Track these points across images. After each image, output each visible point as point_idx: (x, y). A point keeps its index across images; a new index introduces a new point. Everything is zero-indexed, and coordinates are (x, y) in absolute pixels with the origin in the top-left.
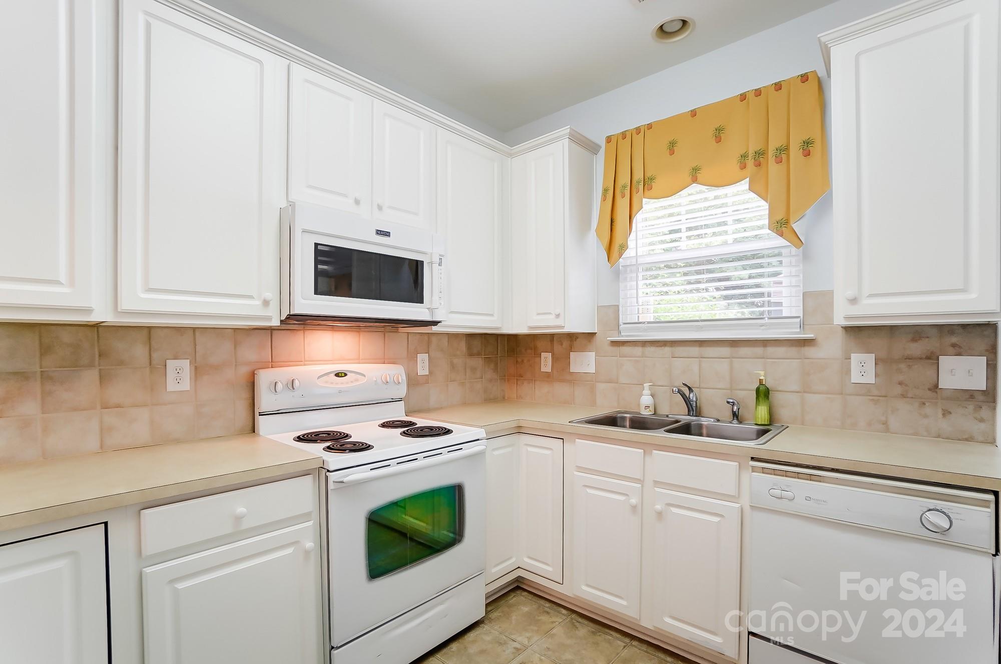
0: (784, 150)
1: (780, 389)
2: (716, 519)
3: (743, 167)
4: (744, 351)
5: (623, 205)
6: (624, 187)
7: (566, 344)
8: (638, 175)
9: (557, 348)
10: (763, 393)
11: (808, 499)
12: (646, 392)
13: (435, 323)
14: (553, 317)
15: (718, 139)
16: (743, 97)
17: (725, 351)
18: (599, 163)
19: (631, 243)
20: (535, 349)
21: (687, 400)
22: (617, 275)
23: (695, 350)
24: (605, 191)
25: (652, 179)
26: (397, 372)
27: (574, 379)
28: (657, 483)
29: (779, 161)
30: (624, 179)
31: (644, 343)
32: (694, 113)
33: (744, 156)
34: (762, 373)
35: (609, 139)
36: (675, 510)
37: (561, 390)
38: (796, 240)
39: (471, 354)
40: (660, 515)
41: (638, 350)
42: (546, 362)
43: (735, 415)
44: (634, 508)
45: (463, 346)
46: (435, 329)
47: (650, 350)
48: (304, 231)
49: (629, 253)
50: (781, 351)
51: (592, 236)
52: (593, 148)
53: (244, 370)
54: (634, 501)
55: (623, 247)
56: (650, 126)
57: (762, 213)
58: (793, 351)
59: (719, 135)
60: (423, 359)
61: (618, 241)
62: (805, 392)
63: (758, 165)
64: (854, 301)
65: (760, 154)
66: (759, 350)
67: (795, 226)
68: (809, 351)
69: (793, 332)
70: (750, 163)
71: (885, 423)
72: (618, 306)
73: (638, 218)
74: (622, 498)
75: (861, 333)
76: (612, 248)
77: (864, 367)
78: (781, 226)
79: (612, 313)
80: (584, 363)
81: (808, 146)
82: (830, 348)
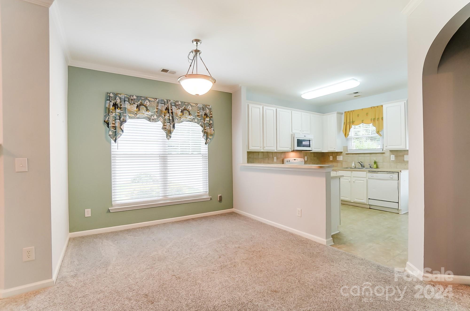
0: (378, 119)
1: (379, 162)
2: (363, 181)
3: (371, 121)
4: (372, 155)
5: (348, 126)
6: (348, 123)
7: (336, 154)
8: (351, 121)
9: (334, 155)
10: (375, 163)
11: (376, 176)
12: (353, 163)
14: (334, 149)
15: (367, 115)
16: (371, 108)
17: (369, 155)
18: (343, 117)
19: (350, 133)
20: (328, 155)
21: (361, 165)
22: (347, 140)
23: (363, 155)
24: (344, 123)
25: (354, 121)
26: (302, 159)
27: (337, 162)
28: (353, 177)
29: (377, 121)
30: (348, 121)
31: (353, 154)
32: (362, 109)
33: (372, 119)
34: (375, 159)
35: (345, 112)
36: (357, 181)
37: (335, 164)
38: (381, 135)
39: (314, 157)
40: (354, 181)
42: (331, 158)
43: (370, 167)
44: (350, 181)
45: (313, 155)
46: (311, 151)
48: (296, 137)
49: (350, 135)
50: (379, 155)
51: (342, 132)
52: (342, 114)
53: (282, 159)
54: (349, 180)
55: (348, 135)
56: (354, 111)
57: (375, 129)
58: (381, 155)
59: (367, 114)
60: (306, 157)
61: (347, 133)
62: (383, 162)
64: (386, 146)
65: (374, 119)
66: (375, 155)
67: (380, 133)
68: (383, 155)
69: (381, 151)
70: (373, 120)
71: (396, 167)
72: (347, 146)
73: (352, 129)
74: (348, 180)
75: (392, 151)
76: (346, 135)
77: (393, 157)
78: (378, 132)
79: (346, 148)
80: (340, 158)
81: (382, 119)
82: (388, 154)
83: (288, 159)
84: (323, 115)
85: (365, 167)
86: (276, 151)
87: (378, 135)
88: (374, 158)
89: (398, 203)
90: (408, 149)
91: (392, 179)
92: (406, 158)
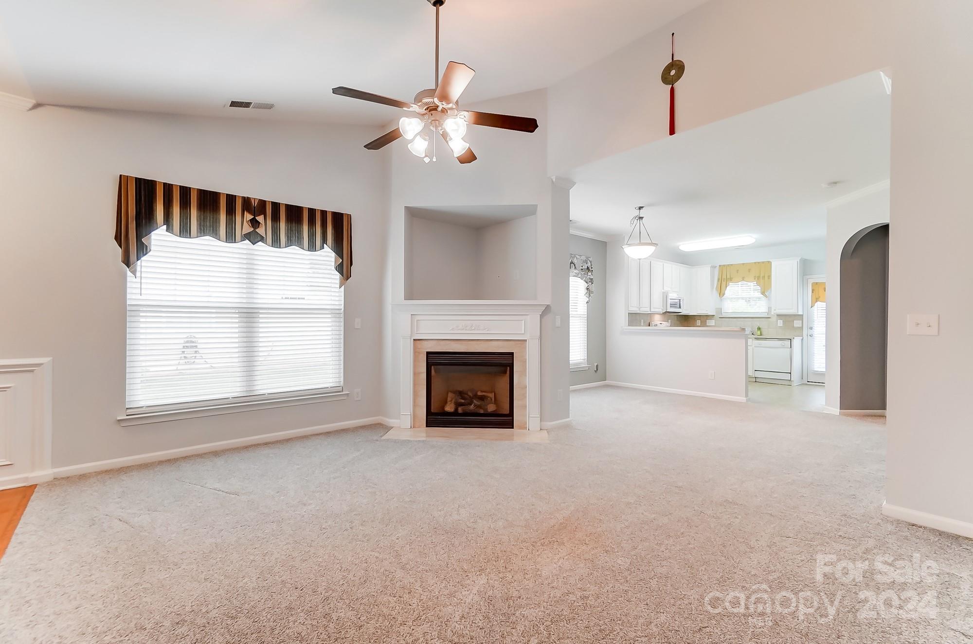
0: (764, 277)
1: (763, 327)
3: (755, 279)
4: (755, 319)
5: (724, 284)
6: (724, 279)
7: (706, 317)
8: (728, 277)
9: (703, 318)
10: (759, 329)
11: (764, 344)
13: (680, 313)
15: (749, 272)
16: (755, 263)
17: (751, 319)
18: (717, 271)
19: (726, 292)
20: (695, 319)
22: (721, 300)
24: (718, 279)
25: (732, 278)
26: (667, 324)
27: (707, 326)
29: (763, 279)
30: (724, 277)
31: (729, 318)
32: (743, 264)
33: (755, 277)
34: (759, 324)
35: (720, 266)
38: (766, 297)
41: (727, 319)
42: (699, 322)
43: (753, 333)
46: (679, 314)
47: (731, 319)
49: (726, 295)
50: (763, 319)
51: (715, 290)
52: (715, 267)
55: (724, 294)
56: (732, 265)
57: (759, 289)
58: (766, 319)
59: (749, 270)
60: (670, 321)
61: (722, 292)
62: (769, 327)
63: (758, 279)
64: (775, 310)
65: (759, 277)
66: (758, 319)
67: (766, 294)
68: (770, 320)
69: (766, 315)
70: (756, 279)
71: (784, 332)
72: (721, 308)
73: (728, 288)
75: (780, 316)
76: (721, 294)
77: (780, 323)
78: (763, 293)
79: (719, 310)
80: (710, 323)
81: (769, 277)
82: (774, 319)
83: (655, 323)
84: (691, 268)
87: (762, 296)
88: (757, 324)
89: (791, 373)
90: (800, 313)
91: (783, 347)
92: (797, 323)
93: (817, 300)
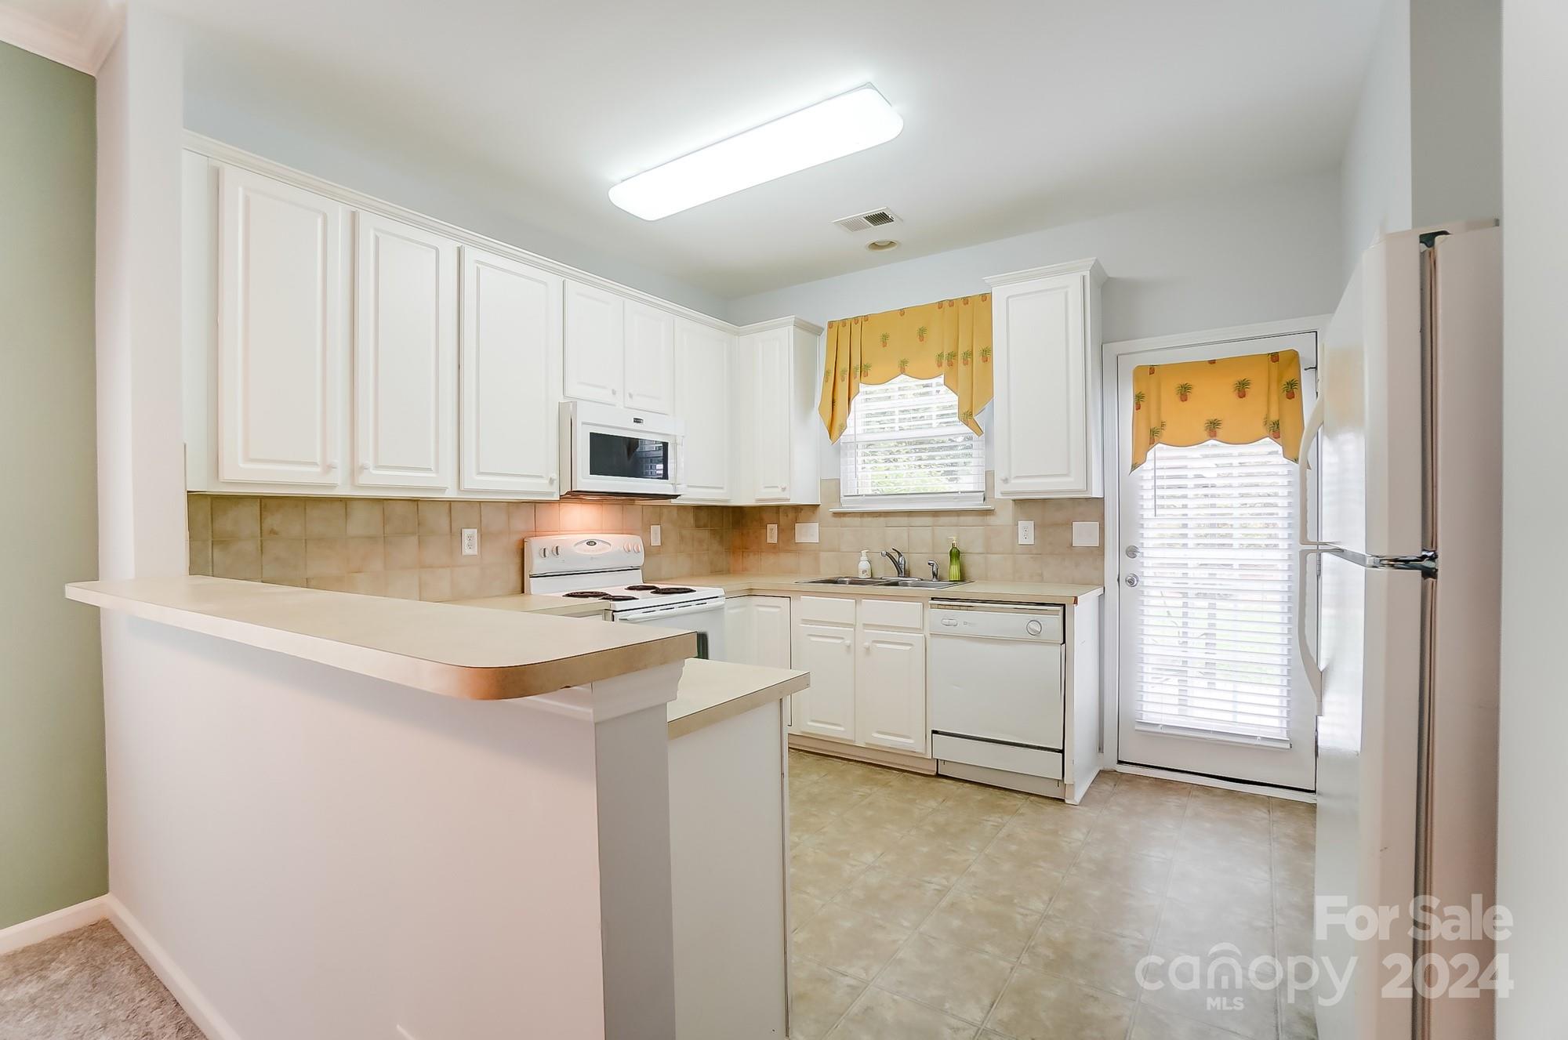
0: (969, 354)
1: (969, 551)
2: (908, 648)
3: (940, 365)
4: (943, 520)
5: (842, 387)
6: (844, 371)
7: (791, 515)
8: (856, 362)
9: (783, 520)
10: (955, 554)
11: (965, 623)
12: (864, 558)
13: (675, 497)
14: (780, 490)
15: (922, 338)
16: (940, 305)
17: (928, 520)
18: (822, 344)
19: (850, 422)
20: (761, 520)
21: (897, 564)
22: (838, 450)
23: (904, 520)
24: (827, 373)
25: (867, 367)
26: (636, 541)
27: (799, 549)
28: (866, 625)
29: (966, 363)
30: (844, 364)
31: (862, 514)
32: (902, 312)
33: (940, 356)
34: (954, 538)
35: (831, 325)
36: (878, 645)
37: (787, 560)
38: (978, 430)
39: (698, 527)
40: (868, 649)
41: (857, 520)
42: (772, 534)
43: (935, 575)
44: (849, 647)
45: (690, 518)
46: (673, 501)
47: (868, 520)
48: (583, 423)
49: (849, 431)
50: (969, 519)
51: (815, 414)
52: (816, 331)
53: (516, 538)
54: (848, 642)
55: (843, 427)
56: (866, 318)
57: (954, 403)
58: (978, 519)
59: (922, 334)
60: (655, 530)
61: (838, 420)
62: (988, 553)
63: (951, 364)
64: (1006, 481)
65: (953, 356)
66: (954, 519)
67: (975, 418)
68: (991, 520)
69: (977, 504)
70: (945, 362)
71: (1041, 575)
72: (839, 479)
73: (857, 401)
74: (839, 641)
75: (1025, 505)
76: (834, 426)
77: (1026, 533)
78: (967, 417)
79: (833, 487)
80: (808, 533)
81: (987, 354)
82: (1005, 516)
83: (548, 541)
84: (738, 334)
85: (913, 572)
86: (451, 494)
87: (966, 429)
88: (950, 535)
89: (1062, 751)
90: (1096, 493)
91: (1035, 638)
92: (1083, 534)
93: (1154, 436)
